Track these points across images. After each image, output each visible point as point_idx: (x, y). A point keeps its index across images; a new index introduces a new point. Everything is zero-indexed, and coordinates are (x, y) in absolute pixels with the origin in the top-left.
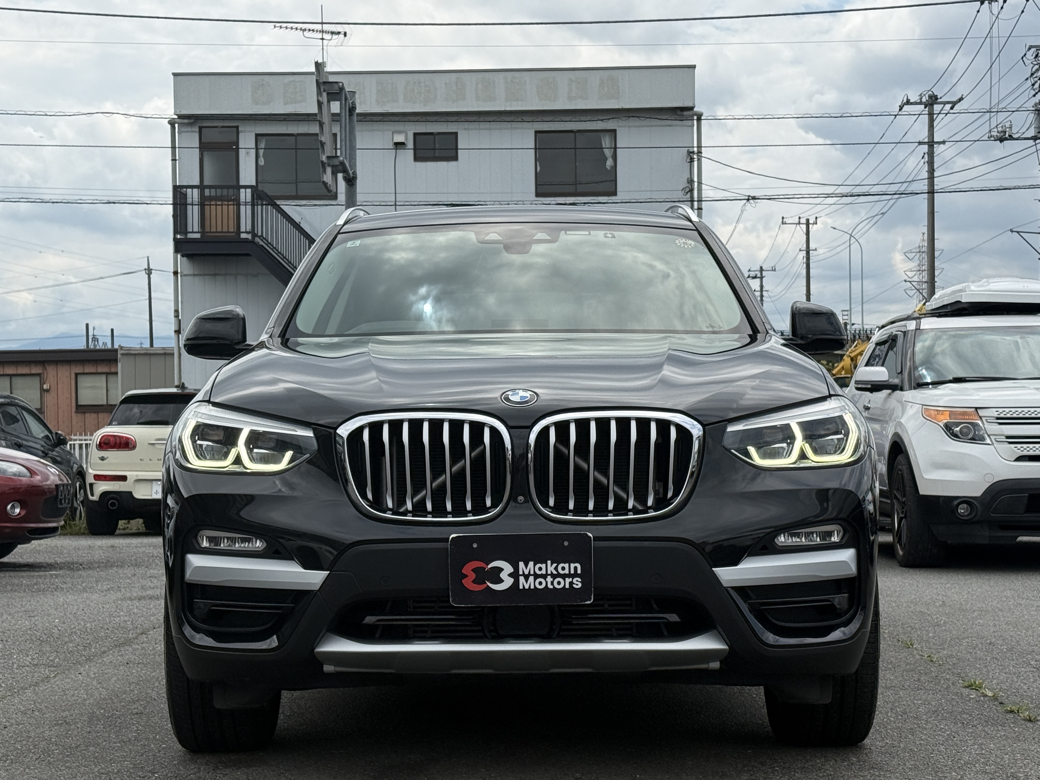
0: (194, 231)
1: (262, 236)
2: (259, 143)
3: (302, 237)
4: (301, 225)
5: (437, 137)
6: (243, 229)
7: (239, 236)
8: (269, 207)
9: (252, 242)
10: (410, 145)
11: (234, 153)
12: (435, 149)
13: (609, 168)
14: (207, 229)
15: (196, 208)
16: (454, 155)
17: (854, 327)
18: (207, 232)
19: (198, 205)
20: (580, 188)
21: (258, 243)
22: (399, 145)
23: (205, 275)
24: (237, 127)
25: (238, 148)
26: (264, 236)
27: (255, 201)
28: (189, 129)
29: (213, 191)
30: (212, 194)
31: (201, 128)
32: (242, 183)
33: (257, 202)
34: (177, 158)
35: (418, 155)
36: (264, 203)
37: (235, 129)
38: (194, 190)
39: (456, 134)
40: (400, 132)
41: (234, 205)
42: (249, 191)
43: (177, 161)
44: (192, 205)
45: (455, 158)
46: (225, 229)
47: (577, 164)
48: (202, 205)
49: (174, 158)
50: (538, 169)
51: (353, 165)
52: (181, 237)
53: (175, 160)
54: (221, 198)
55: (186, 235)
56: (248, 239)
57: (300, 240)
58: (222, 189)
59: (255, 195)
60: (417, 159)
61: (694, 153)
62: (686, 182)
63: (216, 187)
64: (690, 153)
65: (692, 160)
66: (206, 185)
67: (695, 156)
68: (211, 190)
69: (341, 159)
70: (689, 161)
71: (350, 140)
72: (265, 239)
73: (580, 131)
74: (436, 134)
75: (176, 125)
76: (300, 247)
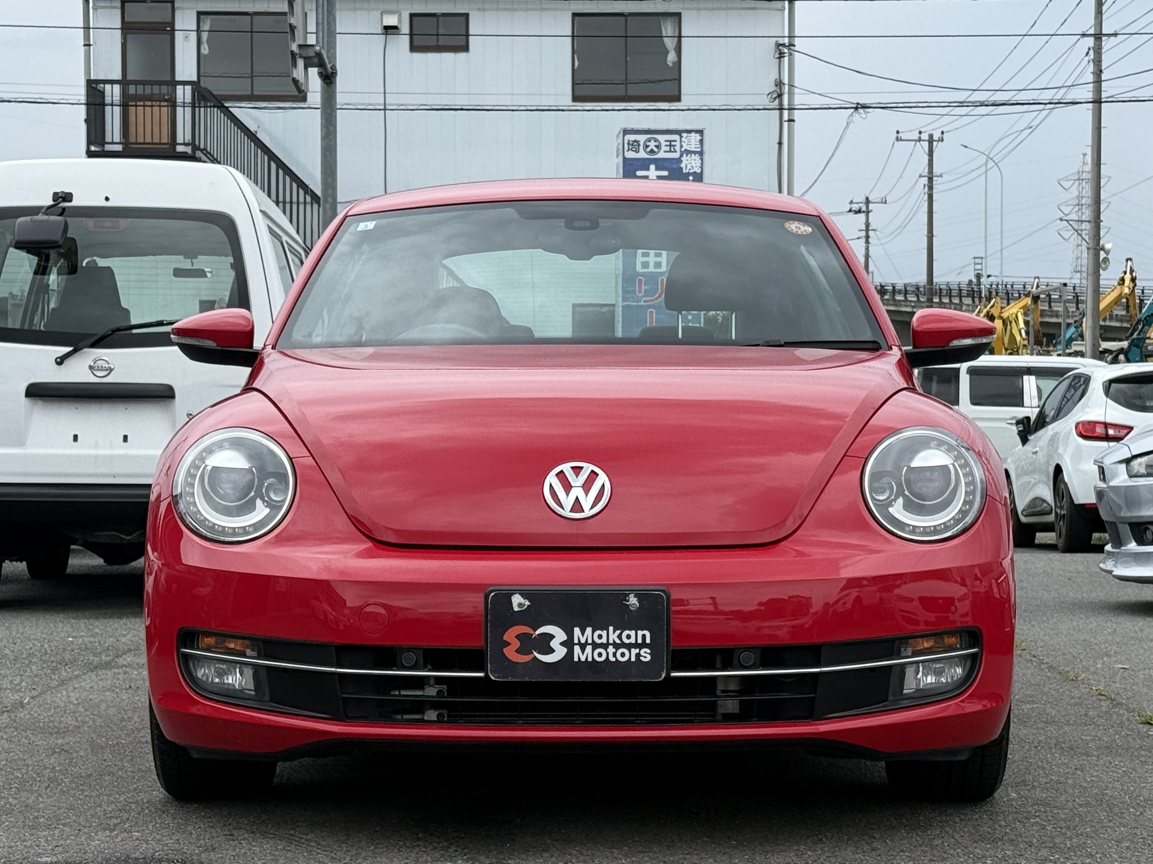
0: (114, 141)
1: (205, 149)
2: (201, 25)
3: (259, 151)
4: (258, 135)
5: (441, 18)
6: (180, 139)
7: (175, 149)
8: (216, 109)
9: (193, 157)
10: (405, 28)
11: (168, 37)
12: (438, 35)
13: (670, 64)
14: (132, 139)
15: (117, 110)
16: (464, 43)
17: (991, 279)
18: (132, 144)
19: (120, 105)
20: (633, 90)
21: (200, 158)
22: (390, 30)
24: (173, 2)
25: (173, 30)
26: (209, 150)
27: (197, 101)
28: (108, 4)
29: (140, 88)
30: (138, 93)
31: (123, 2)
32: (178, 78)
33: (200, 104)
34: (92, 43)
35: (415, 43)
36: (209, 104)
37: (169, 5)
38: (115, 86)
39: (466, 16)
40: (391, 12)
41: (168, 106)
43: (92, 47)
44: (112, 105)
45: (465, 48)
46: (156, 140)
47: (628, 58)
48: (125, 106)
49: (87, 43)
50: (577, 63)
51: (333, 57)
52: (97, 149)
53: (89, 45)
54: (150, 98)
55: (104, 147)
56: (186, 153)
57: (256, 155)
58: (152, 85)
59: (196, 94)
60: (414, 48)
61: (783, 45)
62: (773, 84)
63: (144, 83)
64: (778, 45)
65: (781, 55)
66: (130, 80)
67: (786, 51)
68: (138, 86)
69: (318, 48)
70: (777, 55)
71: (329, 23)
72: (210, 154)
73: (630, 14)
74: (440, 16)
75: (91, 1)
76: (256, 164)
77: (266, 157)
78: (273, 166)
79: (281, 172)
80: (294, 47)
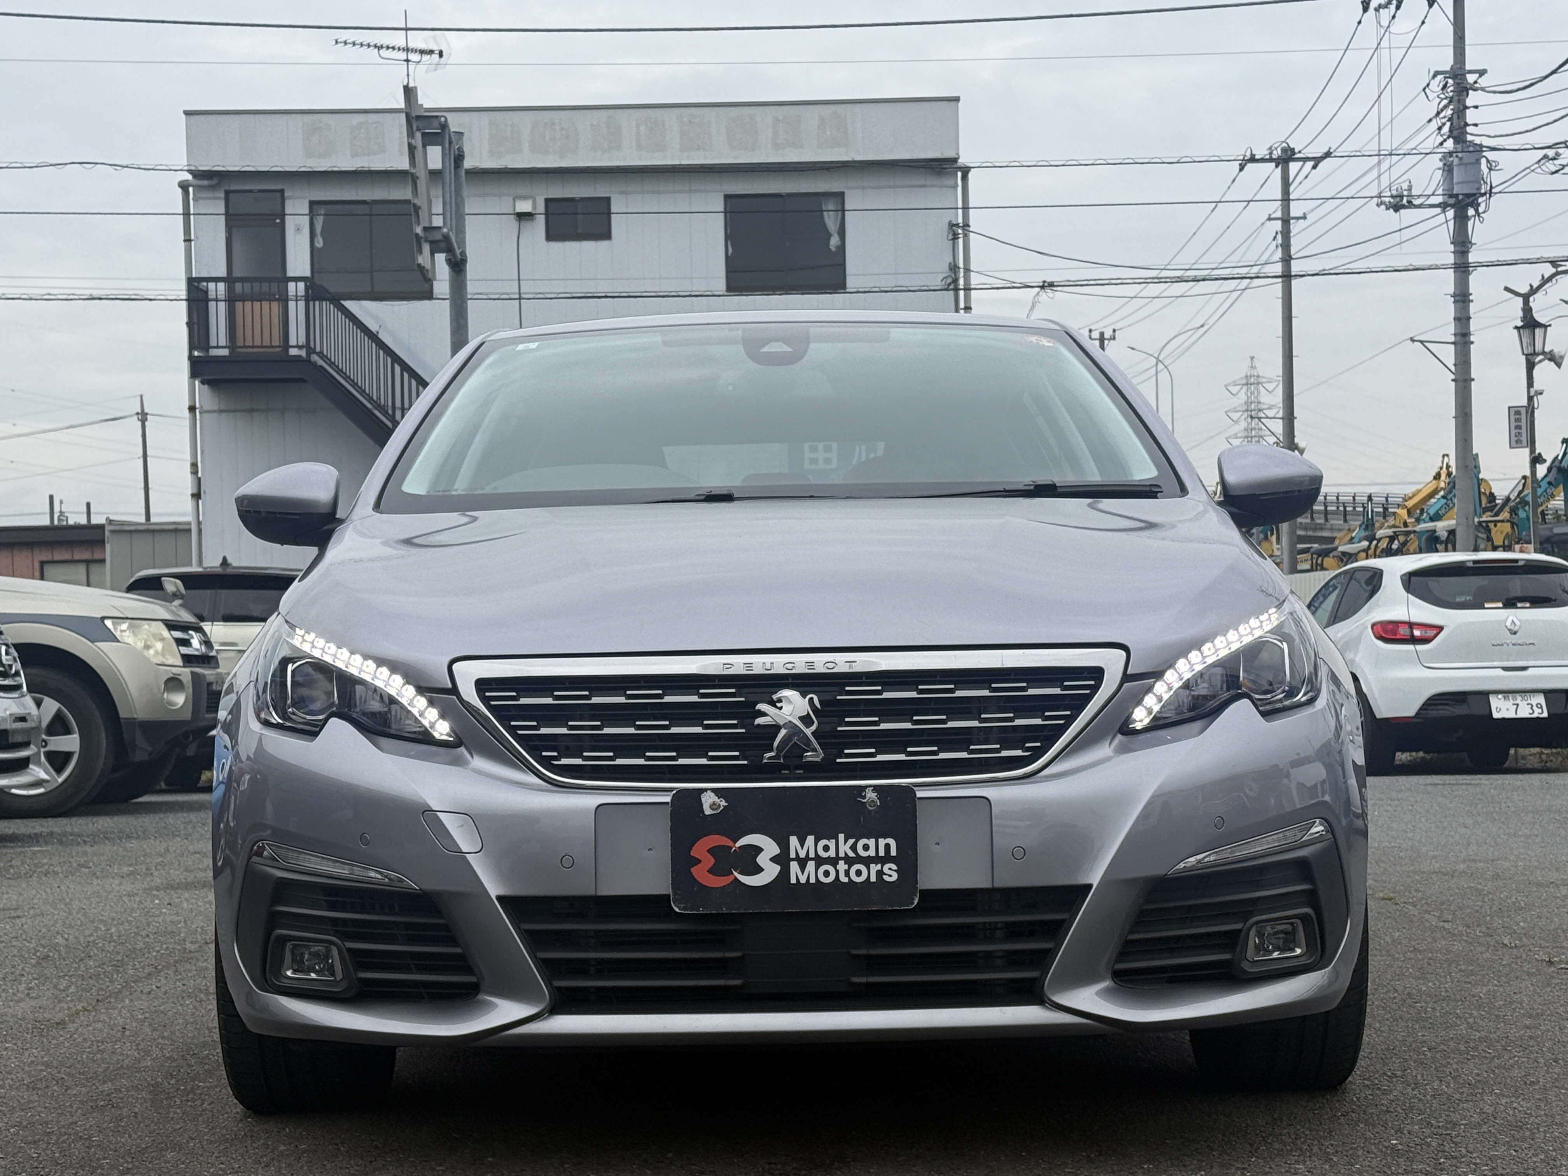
0: (220, 344)
1: (321, 352)
2: (315, 214)
3: (381, 352)
4: (380, 336)
5: (580, 204)
6: (293, 341)
7: (287, 351)
8: (332, 308)
9: (308, 361)
10: (541, 215)
11: (277, 230)
13: (833, 249)
14: (240, 343)
15: (222, 312)
16: (605, 230)
18: (240, 347)
19: (225, 307)
20: (792, 279)
21: (316, 362)
22: (522, 217)
23: (236, 411)
24: (282, 191)
25: (283, 223)
26: (325, 352)
27: (311, 298)
28: (210, 195)
29: (247, 286)
30: (246, 291)
31: (227, 193)
32: (290, 274)
33: (314, 299)
34: (193, 237)
35: (552, 232)
36: (324, 302)
37: (279, 194)
38: (219, 284)
39: (608, 200)
40: (524, 198)
41: (278, 306)
43: (193, 243)
45: (606, 235)
46: (266, 342)
48: (231, 307)
49: (188, 238)
50: (730, 250)
51: (463, 243)
52: (201, 354)
53: (190, 240)
54: (259, 297)
55: (208, 352)
56: (300, 356)
57: (378, 358)
58: (260, 282)
59: (310, 292)
60: (550, 237)
61: (957, 225)
62: (947, 269)
63: (251, 280)
64: (952, 226)
65: (955, 237)
66: (236, 278)
67: (960, 231)
68: (245, 284)
69: (445, 231)
70: (951, 237)
71: (457, 203)
72: (326, 357)
73: (790, 195)
74: (578, 201)
75: (191, 189)
76: (378, 368)
77: (389, 360)
78: (397, 368)
79: (406, 375)
80: (418, 230)
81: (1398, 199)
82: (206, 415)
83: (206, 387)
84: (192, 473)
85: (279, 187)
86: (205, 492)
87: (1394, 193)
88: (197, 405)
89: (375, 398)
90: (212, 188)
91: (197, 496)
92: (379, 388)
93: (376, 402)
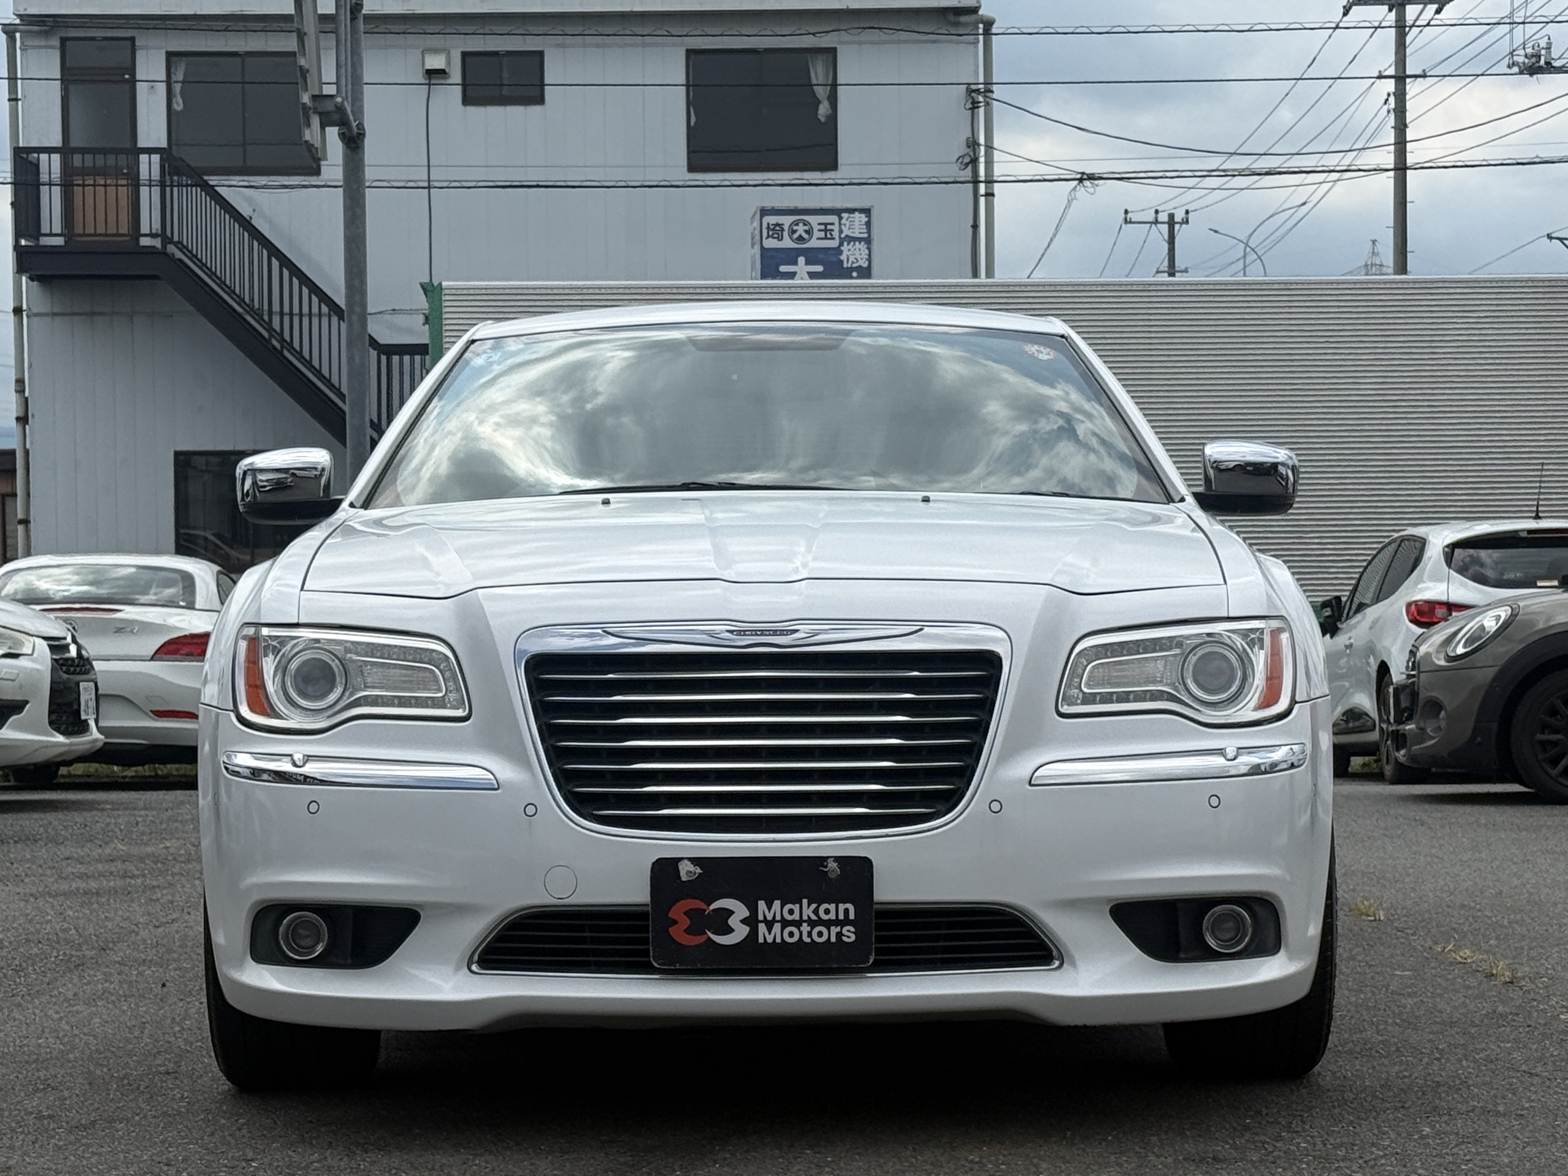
0: (54, 232)
1: (182, 243)
2: (173, 70)
3: (256, 243)
4: (253, 222)
5: (505, 59)
6: (145, 229)
7: (138, 241)
8: (194, 188)
9: (164, 253)
10: (456, 73)
11: (127, 89)
12: (501, 84)
13: (823, 119)
14: (79, 230)
15: (57, 191)
16: (538, 94)
18: (80, 235)
19: (61, 185)
20: (770, 158)
21: (173, 255)
22: (434, 75)
23: (73, 314)
24: (132, 39)
25: (133, 80)
26: (185, 243)
27: (167, 177)
28: (43, 43)
29: (89, 158)
30: (86, 166)
31: (63, 41)
32: (142, 143)
33: (171, 181)
34: (20, 96)
35: (470, 95)
36: (184, 182)
37: (129, 42)
38: (53, 155)
39: (541, 54)
40: (435, 51)
41: (127, 185)
42: (156, 158)
43: (20, 103)
44: (50, 184)
45: (540, 100)
46: (112, 230)
47: (764, 112)
48: (67, 185)
49: (13, 97)
50: (693, 119)
51: (359, 112)
52: (29, 244)
53: (17, 100)
54: (104, 172)
55: (38, 240)
56: (154, 247)
57: (251, 250)
58: (105, 154)
59: (167, 166)
60: (467, 100)
61: (977, 91)
62: (964, 144)
63: (93, 151)
64: (971, 91)
65: (975, 106)
66: (74, 148)
67: (981, 99)
68: (86, 156)
69: (339, 100)
70: (969, 105)
71: (353, 66)
72: (187, 248)
73: (767, 50)
74: (503, 55)
75: (18, 35)
76: (251, 263)
77: (265, 252)
78: (275, 263)
79: (286, 272)
80: (306, 99)
81: (1534, 60)
82: (35, 319)
83: (35, 283)
84: (16, 391)
85: (129, 33)
86: (33, 416)
87: (1529, 51)
88: (25, 307)
89: (247, 300)
90: (46, 34)
91: (23, 420)
92: (252, 287)
93: (248, 306)
